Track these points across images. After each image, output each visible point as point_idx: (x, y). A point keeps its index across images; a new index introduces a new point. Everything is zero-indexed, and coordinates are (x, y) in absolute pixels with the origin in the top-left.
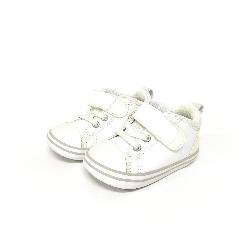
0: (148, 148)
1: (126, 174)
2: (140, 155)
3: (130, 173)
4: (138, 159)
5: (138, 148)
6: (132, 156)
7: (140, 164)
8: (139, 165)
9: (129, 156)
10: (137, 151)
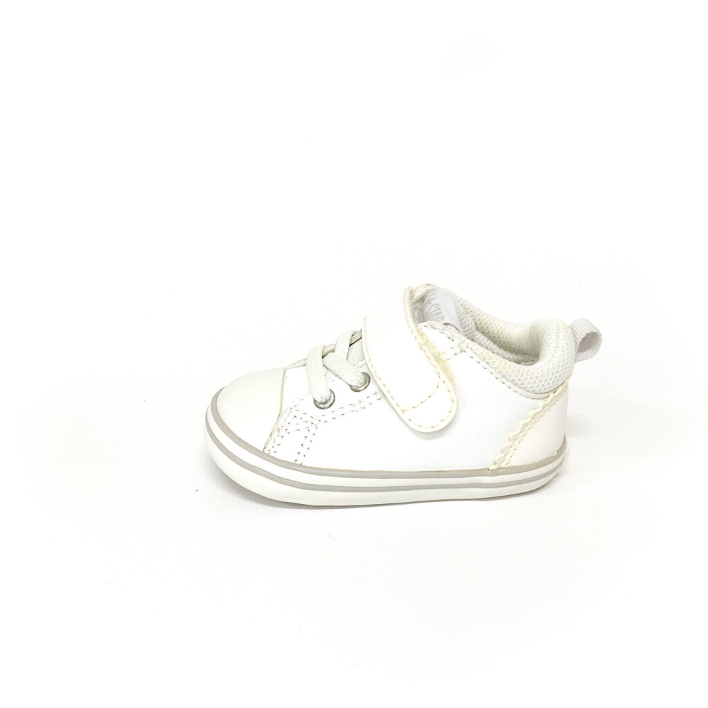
0: (352, 408)
1: (261, 454)
2: (323, 419)
3: (272, 454)
4: (313, 429)
5: (325, 403)
6: (299, 415)
7: (311, 441)
8: (307, 444)
9: (294, 413)
10: (321, 408)
